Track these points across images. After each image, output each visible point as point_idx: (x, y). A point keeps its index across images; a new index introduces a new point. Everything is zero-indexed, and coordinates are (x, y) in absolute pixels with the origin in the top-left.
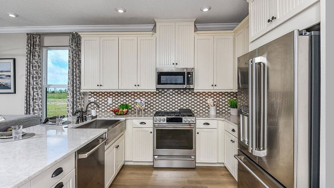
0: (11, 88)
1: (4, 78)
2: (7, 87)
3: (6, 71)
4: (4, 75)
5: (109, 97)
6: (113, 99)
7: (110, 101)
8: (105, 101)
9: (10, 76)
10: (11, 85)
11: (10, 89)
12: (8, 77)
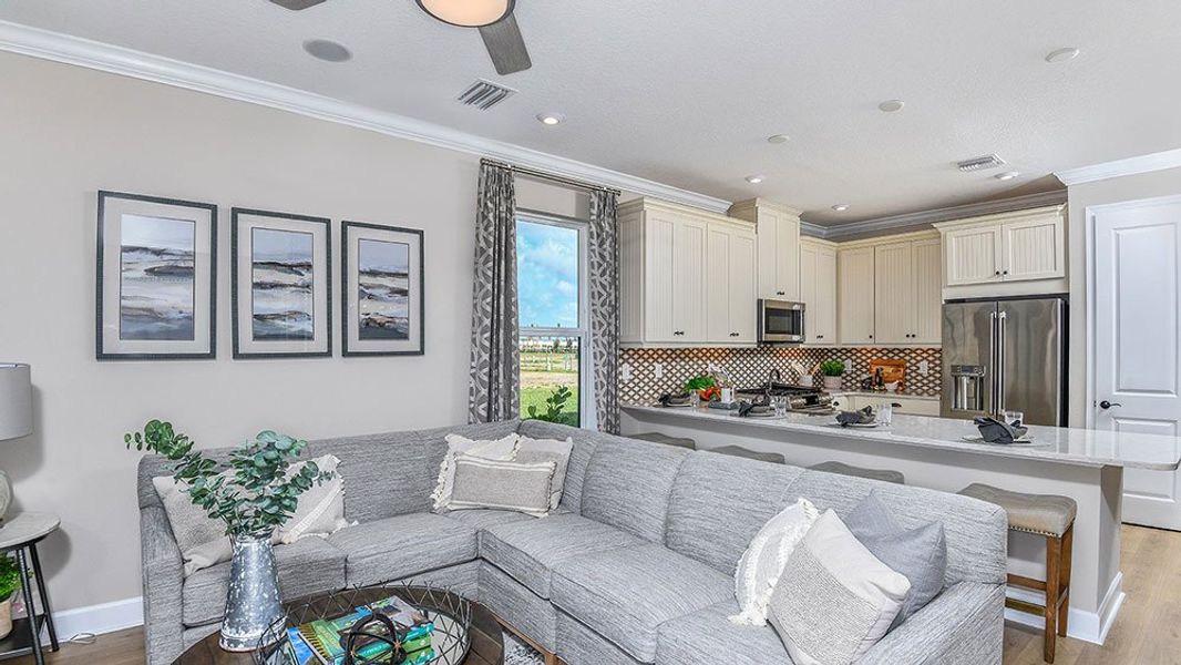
0: (410, 337)
1: (382, 299)
2: (395, 330)
3: (389, 274)
4: (381, 286)
5: (655, 360)
6: (664, 367)
7: (659, 370)
8: (651, 372)
9: (404, 293)
10: (408, 324)
11: (405, 337)
12: (398, 297)
